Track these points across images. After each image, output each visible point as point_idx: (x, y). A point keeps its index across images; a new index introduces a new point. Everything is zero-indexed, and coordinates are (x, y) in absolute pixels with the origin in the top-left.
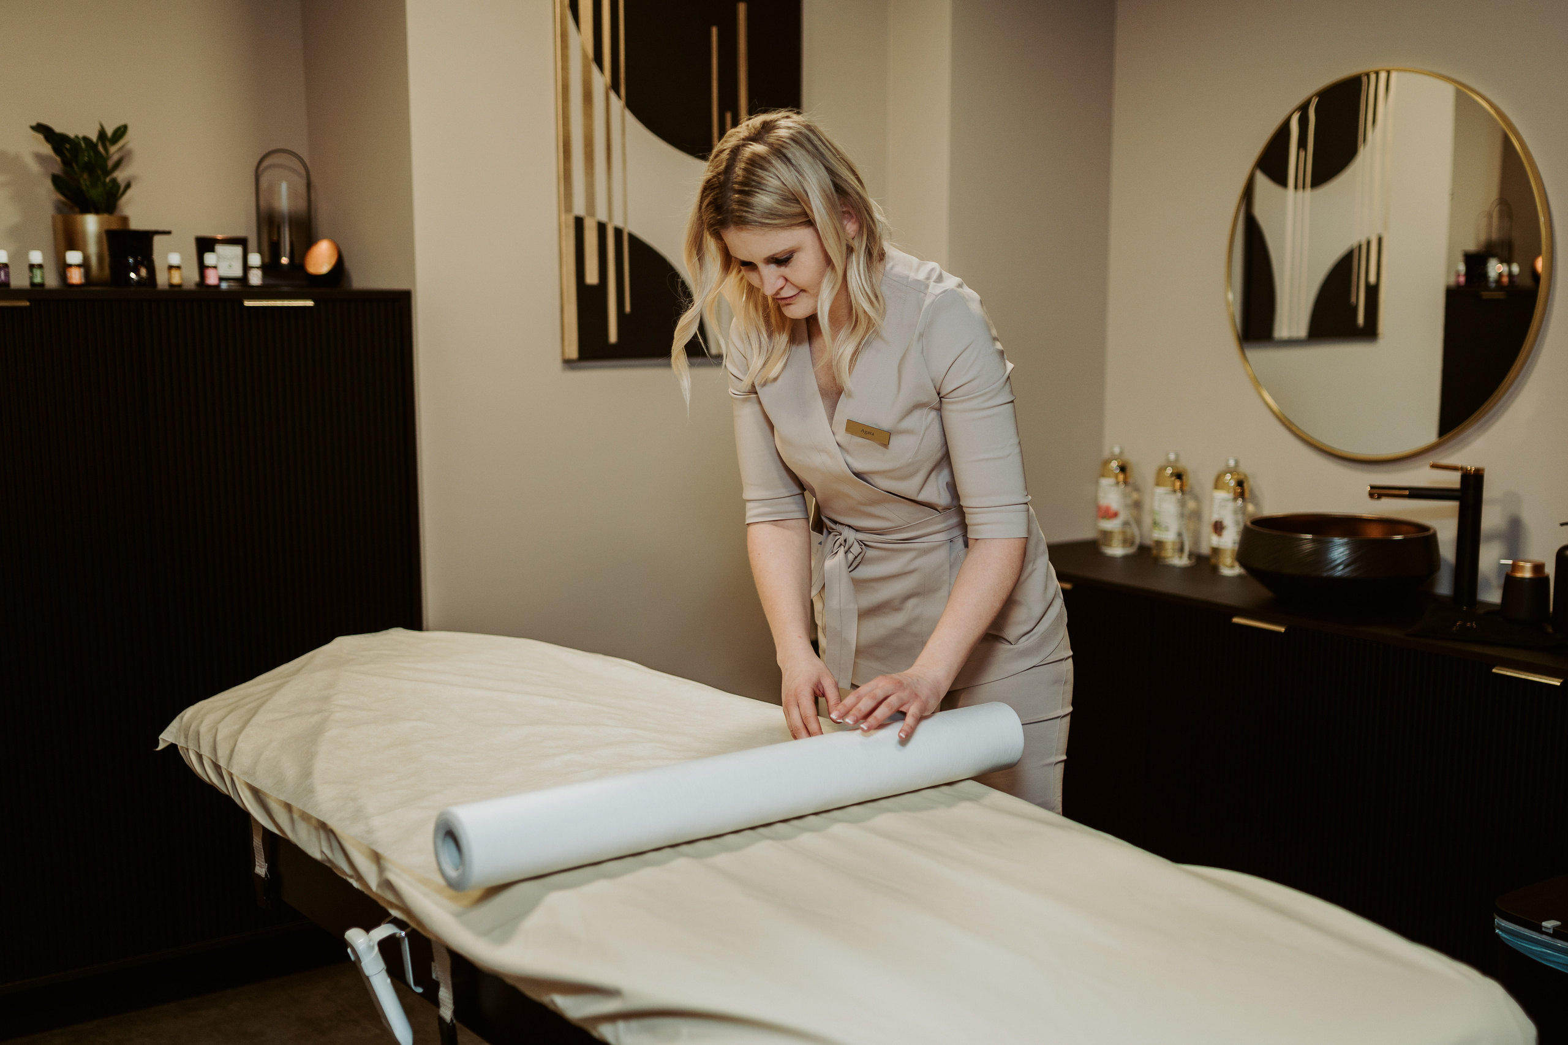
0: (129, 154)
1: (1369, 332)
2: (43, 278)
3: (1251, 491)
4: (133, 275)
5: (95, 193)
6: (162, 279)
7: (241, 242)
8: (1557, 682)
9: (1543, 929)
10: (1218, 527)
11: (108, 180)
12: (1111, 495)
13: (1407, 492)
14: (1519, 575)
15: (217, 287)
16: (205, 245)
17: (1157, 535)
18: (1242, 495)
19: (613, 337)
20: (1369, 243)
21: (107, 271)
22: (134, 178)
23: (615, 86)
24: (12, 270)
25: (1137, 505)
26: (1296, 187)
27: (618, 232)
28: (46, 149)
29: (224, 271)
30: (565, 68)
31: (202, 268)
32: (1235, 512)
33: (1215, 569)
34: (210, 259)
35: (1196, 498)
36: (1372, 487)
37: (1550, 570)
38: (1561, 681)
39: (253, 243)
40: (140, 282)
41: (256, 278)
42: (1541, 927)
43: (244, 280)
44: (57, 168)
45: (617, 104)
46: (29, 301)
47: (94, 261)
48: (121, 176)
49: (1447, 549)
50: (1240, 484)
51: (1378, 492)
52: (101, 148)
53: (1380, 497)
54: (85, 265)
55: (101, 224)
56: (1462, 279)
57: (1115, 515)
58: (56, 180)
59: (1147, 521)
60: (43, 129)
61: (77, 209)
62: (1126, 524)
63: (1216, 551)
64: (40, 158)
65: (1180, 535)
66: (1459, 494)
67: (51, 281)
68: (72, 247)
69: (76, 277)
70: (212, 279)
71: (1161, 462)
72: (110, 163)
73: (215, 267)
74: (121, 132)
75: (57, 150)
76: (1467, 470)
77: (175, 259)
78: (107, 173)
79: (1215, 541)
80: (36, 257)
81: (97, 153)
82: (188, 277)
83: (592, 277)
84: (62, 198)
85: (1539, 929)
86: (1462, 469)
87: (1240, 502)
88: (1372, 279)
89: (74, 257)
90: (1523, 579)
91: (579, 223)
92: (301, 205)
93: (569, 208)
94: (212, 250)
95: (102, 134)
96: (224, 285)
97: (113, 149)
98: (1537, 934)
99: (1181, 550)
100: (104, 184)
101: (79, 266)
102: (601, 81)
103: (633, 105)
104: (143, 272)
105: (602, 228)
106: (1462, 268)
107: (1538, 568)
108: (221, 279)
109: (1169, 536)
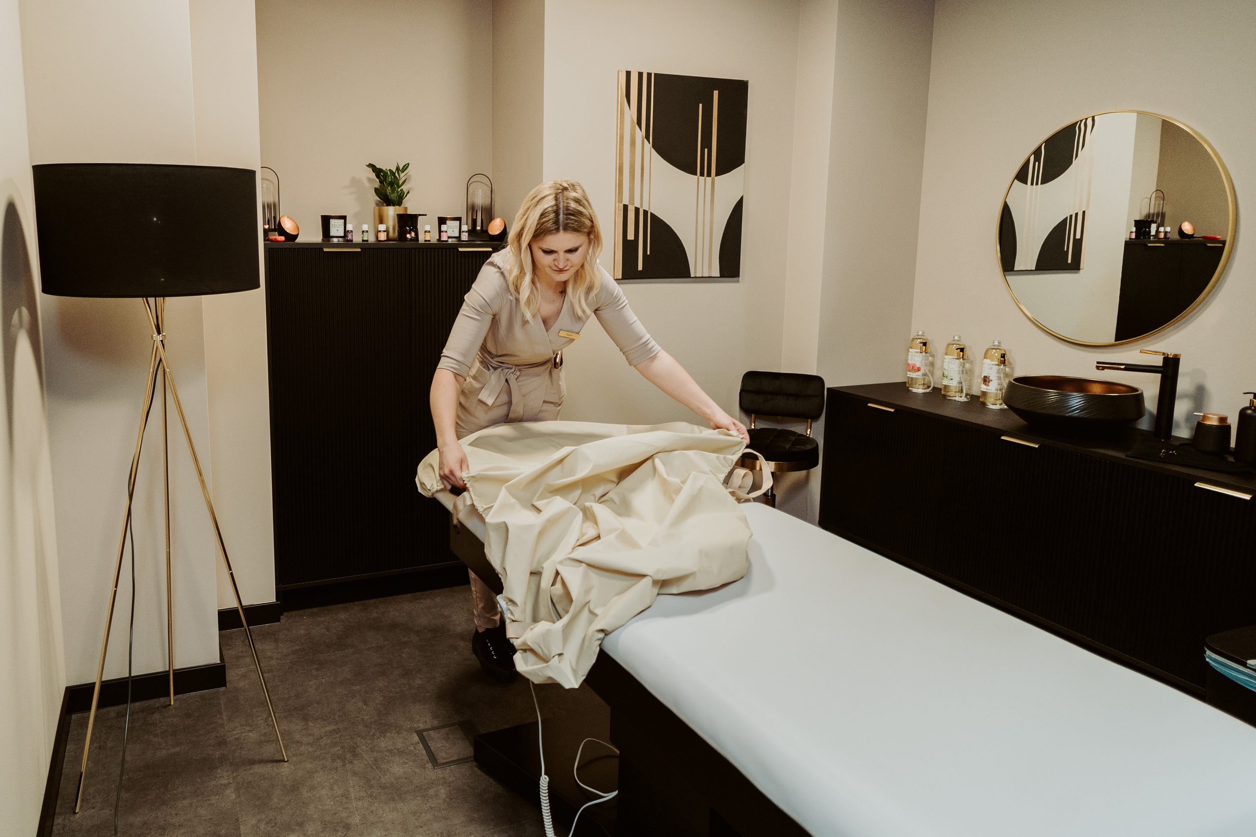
0: (410, 176)
1: (1075, 266)
2: (368, 237)
3: (1011, 360)
4: (408, 236)
5: (393, 196)
6: (421, 239)
7: (459, 219)
8: (1247, 497)
9: (1248, 665)
10: (986, 380)
11: (399, 190)
12: (916, 358)
13: (1123, 367)
14: (1208, 423)
15: (447, 241)
16: (442, 221)
17: (945, 382)
18: (1004, 362)
19: (640, 268)
20: (1077, 214)
21: (397, 233)
22: (411, 188)
23: (647, 137)
24: (354, 233)
25: (932, 364)
26: (1032, 184)
27: (645, 212)
28: (373, 175)
29: (450, 234)
30: (622, 128)
31: (440, 231)
32: (998, 372)
33: (984, 404)
34: (444, 228)
35: (971, 363)
36: (1098, 363)
37: (1233, 421)
38: (1251, 496)
39: (464, 220)
40: (411, 240)
41: (465, 237)
42: (1246, 663)
43: (459, 238)
44: (377, 184)
45: (648, 146)
46: (361, 249)
47: (391, 230)
48: (405, 188)
49: (1151, 404)
50: (1003, 356)
51: (1102, 366)
52: (397, 174)
53: (1104, 368)
54: (387, 231)
55: (395, 210)
56: (1133, 236)
57: (919, 370)
58: (376, 190)
59: (938, 373)
60: (372, 166)
61: (385, 204)
62: (925, 375)
63: (984, 394)
64: (370, 180)
65: (961, 383)
66: (1162, 369)
67: (371, 239)
68: (381, 222)
69: (383, 237)
70: (444, 237)
71: (950, 341)
72: (401, 182)
73: (446, 232)
74: (406, 166)
75: (378, 176)
76: (1168, 355)
77: (428, 228)
78: (399, 186)
79: (984, 388)
80: (365, 227)
81: (395, 177)
82: (433, 237)
83: (631, 236)
84: (379, 199)
85: (1244, 665)
86: (1164, 354)
87: (1002, 366)
88: (1078, 236)
89: (382, 227)
90: (1211, 426)
91: (626, 208)
92: (488, 201)
93: (620, 201)
94: (445, 223)
95: (398, 169)
96: (450, 241)
97: (402, 175)
98: (1244, 668)
99: (962, 391)
100: (398, 192)
101: (384, 231)
102: (640, 134)
103: (657, 147)
104: (413, 234)
105: (637, 210)
106: (1134, 229)
107: (1223, 419)
108: (449, 237)
109: (954, 384)
